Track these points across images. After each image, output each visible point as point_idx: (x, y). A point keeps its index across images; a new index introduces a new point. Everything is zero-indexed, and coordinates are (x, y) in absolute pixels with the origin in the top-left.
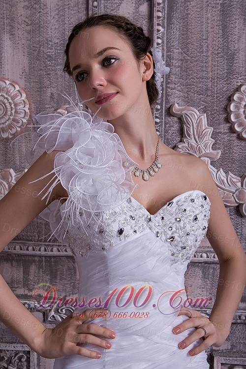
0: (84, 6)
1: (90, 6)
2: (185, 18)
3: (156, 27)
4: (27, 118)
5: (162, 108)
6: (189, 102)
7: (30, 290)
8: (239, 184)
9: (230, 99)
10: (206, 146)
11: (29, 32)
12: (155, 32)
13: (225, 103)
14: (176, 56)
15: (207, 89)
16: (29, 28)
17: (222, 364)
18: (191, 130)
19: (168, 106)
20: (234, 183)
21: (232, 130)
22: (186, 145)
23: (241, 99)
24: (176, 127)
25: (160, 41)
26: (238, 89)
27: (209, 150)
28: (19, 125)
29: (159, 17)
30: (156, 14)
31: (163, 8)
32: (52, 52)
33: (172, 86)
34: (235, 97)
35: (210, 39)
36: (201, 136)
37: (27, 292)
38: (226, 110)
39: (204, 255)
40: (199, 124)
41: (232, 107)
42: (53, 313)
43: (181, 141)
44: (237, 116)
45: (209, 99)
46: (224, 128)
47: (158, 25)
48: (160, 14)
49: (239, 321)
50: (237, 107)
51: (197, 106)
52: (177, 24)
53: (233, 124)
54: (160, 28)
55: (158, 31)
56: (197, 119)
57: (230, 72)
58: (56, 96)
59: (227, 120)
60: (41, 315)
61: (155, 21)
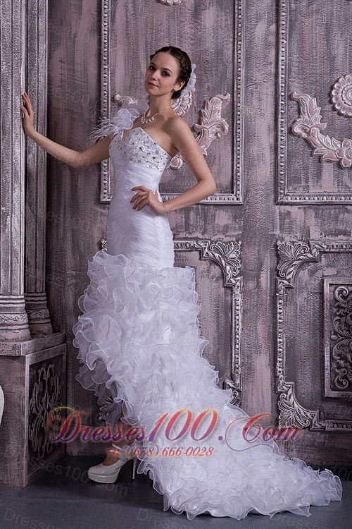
0: (232, 26)
1: (236, 27)
2: (301, 34)
3: (281, 40)
4: (191, 104)
5: (285, 95)
6: (304, 90)
7: (190, 233)
8: (339, 146)
9: (332, 88)
10: (316, 120)
11: (193, 45)
12: (281, 43)
13: (328, 90)
14: (295, 59)
15: (316, 81)
16: (193, 42)
17: (330, 284)
18: (305, 109)
19: (290, 93)
20: (335, 144)
21: (334, 109)
22: (302, 119)
23: (339, 87)
24: (295, 107)
25: (284, 50)
26: (337, 81)
27: (318, 123)
28: (185, 109)
29: (283, 34)
30: (281, 32)
31: (286, 27)
32: (209, 58)
33: (293, 80)
34: (335, 86)
35: (318, 48)
36: (312, 113)
37: (187, 235)
38: (330, 95)
39: (316, 198)
40: (311, 105)
41: (333, 93)
42: (206, 250)
43: (299, 117)
44: (337, 99)
45: (318, 87)
46: (329, 107)
47: (283, 38)
48: (284, 32)
49: (341, 250)
50: (337, 93)
51: (309, 93)
52: (295, 39)
53: (334, 104)
54: (284, 41)
55: (283, 42)
56: (310, 102)
57: (332, 69)
58: (211, 88)
59: (331, 102)
60: (198, 253)
61: (280, 36)
